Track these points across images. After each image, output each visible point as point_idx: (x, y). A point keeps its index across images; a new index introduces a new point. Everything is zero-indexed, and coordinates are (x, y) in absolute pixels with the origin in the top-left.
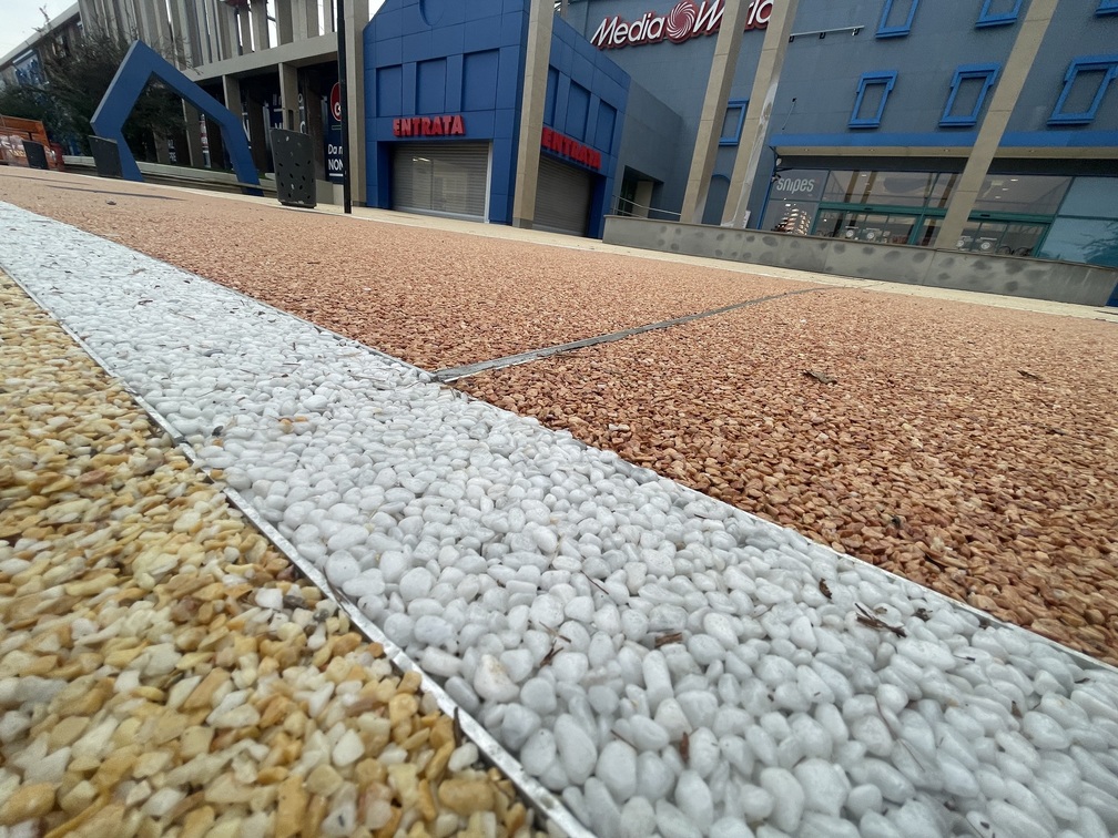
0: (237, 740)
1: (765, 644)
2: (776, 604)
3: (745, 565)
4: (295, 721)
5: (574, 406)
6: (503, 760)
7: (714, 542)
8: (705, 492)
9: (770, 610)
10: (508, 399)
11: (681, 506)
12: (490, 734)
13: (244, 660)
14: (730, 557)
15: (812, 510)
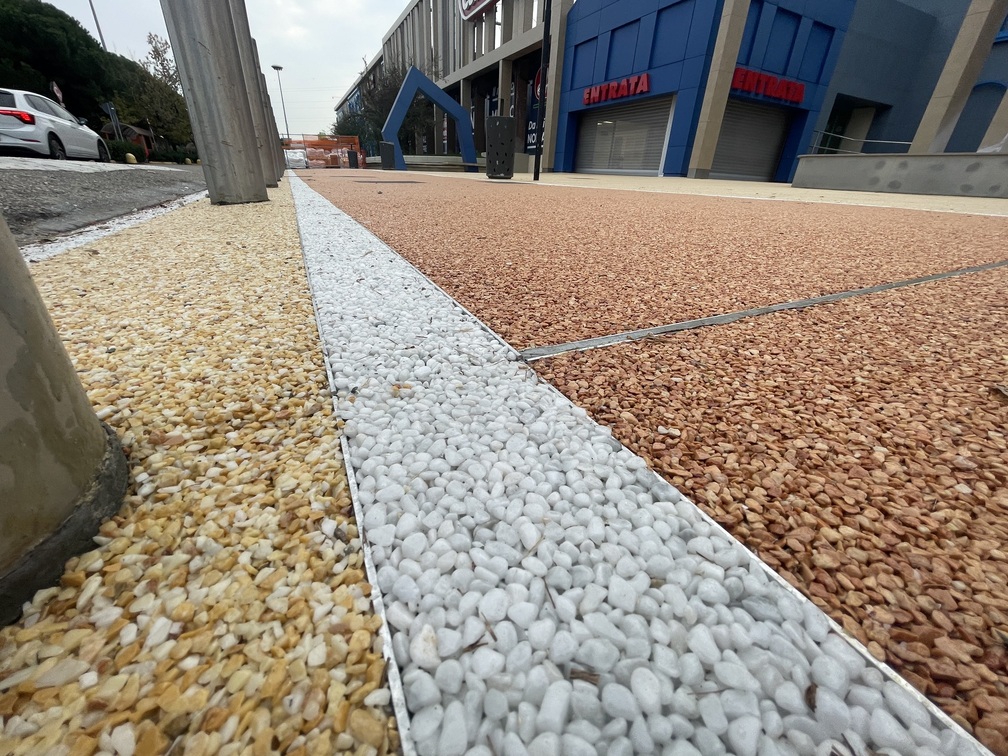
0: (274, 619)
1: (688, 727)
2: (730, 688)
3: (722, 630)
4: (302, 621)
5: (632, 399)
6: (401, 714)
7: (700, 590)
8: (728, 527)
9: (720, 692)
10: (573, 384)
11: (686, 537)
12: (403, 689)
13: (298, 567)
14: (708, 613)
15: (869, 588)
